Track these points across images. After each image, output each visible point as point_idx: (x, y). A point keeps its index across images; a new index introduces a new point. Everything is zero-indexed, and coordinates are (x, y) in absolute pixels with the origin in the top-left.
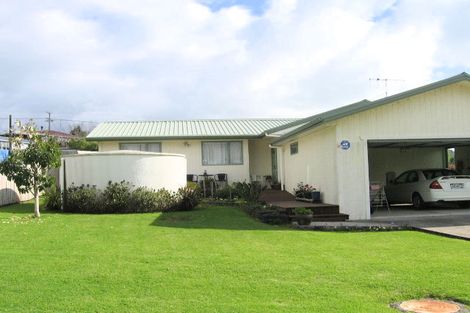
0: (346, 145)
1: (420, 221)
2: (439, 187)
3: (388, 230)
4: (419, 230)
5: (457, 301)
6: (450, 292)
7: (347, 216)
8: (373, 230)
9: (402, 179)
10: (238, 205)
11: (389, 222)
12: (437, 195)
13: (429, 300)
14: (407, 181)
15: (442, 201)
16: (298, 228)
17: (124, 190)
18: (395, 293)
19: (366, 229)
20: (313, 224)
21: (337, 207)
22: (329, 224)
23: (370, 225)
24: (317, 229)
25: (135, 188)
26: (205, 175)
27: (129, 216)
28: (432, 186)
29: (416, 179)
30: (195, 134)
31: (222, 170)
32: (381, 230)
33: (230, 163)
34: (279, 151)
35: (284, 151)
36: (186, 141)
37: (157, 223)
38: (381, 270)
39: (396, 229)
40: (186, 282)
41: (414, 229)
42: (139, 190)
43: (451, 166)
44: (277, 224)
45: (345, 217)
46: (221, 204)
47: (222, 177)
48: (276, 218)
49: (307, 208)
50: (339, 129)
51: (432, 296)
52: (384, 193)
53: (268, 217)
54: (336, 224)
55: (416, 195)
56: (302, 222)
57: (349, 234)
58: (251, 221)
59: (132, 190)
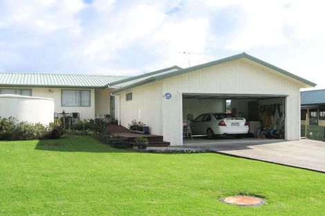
0: (168, 96)
1: (215, 146)
2: (225, 125)
3: (197, 152)
4: (216, 152)
5: (256, 196)
6: (251, 191)
7: (169, 143)
8: (187, 152)
9: (200, 119)
10: (90, 135)
11: (197, 147)
12: (223, 130)
13: (241, 196)
14: (203, 121)
15: (226, 134)
16: (139, 151)
17: (11, 123)
18: (219, 193)
19: (182, 152)
20: (148, 148)
21: (162, 137)
22: (159, 148)
23: (185, 150)
24: (151, 152)
25: (19, 122)
26: (64, 113)
27: (15, 142)
28: (220, 125)
29: (209, 119)
30: (57, 84)
31: (75, 110)
32: (192, 152)
33: (81, 106)
34: (117, 98)
35: (120, 98)
36: (50, 89)
37: (39, 147)
38: (205, 178)
39: (201, 152)
40: (82, 189)
41: (213, 152)
42: (22, 123)
43: (229, 112)
44: (123, 148)
45: (168, 144)
46: (77, 134)
47: (75, 115)
48: (122, 144)
49: (144, 138)
50: (164, 86)
51: (241, 194)
52: (189, 128)
53: (116, 144)
54: (163, 149)
55: (209, 130)
56: (141, 147)
57: (173, 155)
58: (105, 146)
59: (16, 123)
